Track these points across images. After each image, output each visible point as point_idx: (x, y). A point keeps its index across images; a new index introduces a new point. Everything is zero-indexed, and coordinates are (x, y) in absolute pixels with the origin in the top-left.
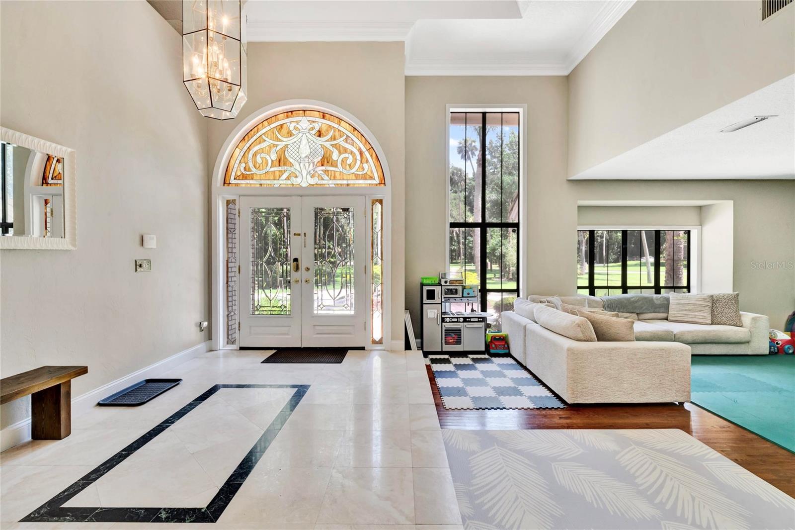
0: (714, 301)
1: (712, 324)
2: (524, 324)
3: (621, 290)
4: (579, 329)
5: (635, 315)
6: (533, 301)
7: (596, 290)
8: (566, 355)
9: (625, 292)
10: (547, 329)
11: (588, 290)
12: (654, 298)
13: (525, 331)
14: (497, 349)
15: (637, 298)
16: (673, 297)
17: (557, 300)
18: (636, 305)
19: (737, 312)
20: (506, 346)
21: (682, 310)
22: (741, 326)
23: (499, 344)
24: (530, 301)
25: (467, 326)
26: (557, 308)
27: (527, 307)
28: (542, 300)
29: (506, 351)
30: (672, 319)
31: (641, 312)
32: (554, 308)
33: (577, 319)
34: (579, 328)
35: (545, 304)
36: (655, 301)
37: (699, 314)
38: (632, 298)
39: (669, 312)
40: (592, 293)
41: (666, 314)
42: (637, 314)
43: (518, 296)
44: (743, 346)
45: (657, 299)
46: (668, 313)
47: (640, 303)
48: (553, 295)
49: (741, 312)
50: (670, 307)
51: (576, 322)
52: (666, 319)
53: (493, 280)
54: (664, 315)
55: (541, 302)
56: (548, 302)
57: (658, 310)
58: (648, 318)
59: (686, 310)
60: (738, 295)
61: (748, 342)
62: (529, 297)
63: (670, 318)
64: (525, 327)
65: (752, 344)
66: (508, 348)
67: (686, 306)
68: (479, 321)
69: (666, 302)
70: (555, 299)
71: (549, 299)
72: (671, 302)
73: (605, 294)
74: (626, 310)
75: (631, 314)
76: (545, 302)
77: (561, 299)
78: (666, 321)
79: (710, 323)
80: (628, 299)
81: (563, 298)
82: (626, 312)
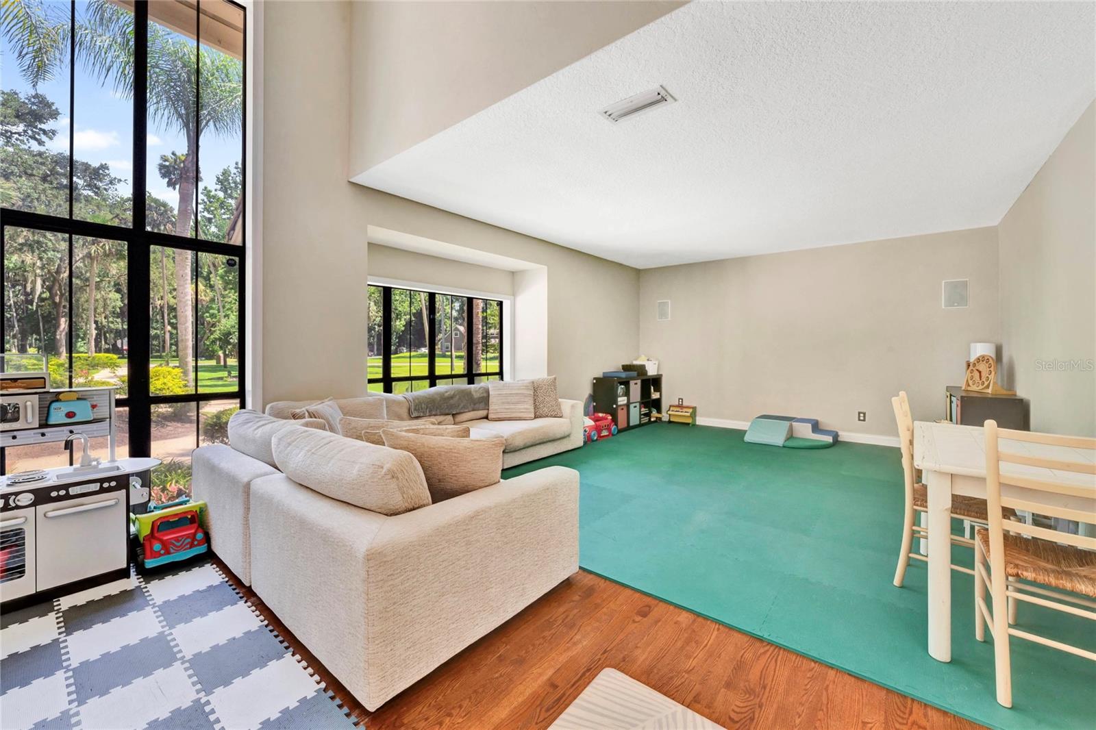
0: (536, 389)
1: (535, 418)
2: (246, 480)
3: (428, 381)
4: (393, 485)
5: (450, 417)
6: (280, 415)
7: (394, 383)
8: (363, 574)
9: (433, 384)
10: (307, 488)
11: (381, 385)
12: (472, 390)
13: (248, 495)
14: (168, 552)
15: (453, 392)
16: (493, 387)
17: (331, 407)
18: (452, 402)
19: (556, 400)
20: (200, 536)
21: (503, 403)
22: (561, 417)
23: (177, 539)
24: (270, 414)
25: (50, 514)
26: (332, 429)
27: (259, 432)
28: (298, 411)
29: (202, 549)
30: (494, 417)
31: (458, 411)
32: (324, 429)
33: (386, 455)
34: (395, 480)
35: (303, 421)
36: (474, 394)
37: (522, 407)
38: (446, 392)
39: (491, 408)
40: (388, 389)
41: (486, 411)
42: (453, 415)
43: (243, 406)
44: (565, 441)
45: (476, 391)
46: (488, 409)
47: (458, 397)
48: (320, 398)
49: (560, 400)
50: (490, 401)
51: (387, 466)
52: (486, 418)
53: (226, 381)
54: (483, 413)
55: (295, 416)
56: (312, 415)
57: (477, 406)
58: (465, 420)
59: (508, 403)
60: (555, 379)
61: (569, 436)
62: (268, 407)
63: (490, 416)
64: (247, 487)
65: (572, 437)
66: (207, 539)
67: (509, 398)
68: (102, 490)
69: (485, 395)
70: (326, 407)
71: (314, 407)
72: (490, 393)
73: (407, 389)
74: (440, 412)
75: (446, 417)
76: (302, 417)
77: (337, 404)
78: (485, 420)
79: (533, 416)
80: (441, 395)
81: (343, 402)
82: (440, 415)
